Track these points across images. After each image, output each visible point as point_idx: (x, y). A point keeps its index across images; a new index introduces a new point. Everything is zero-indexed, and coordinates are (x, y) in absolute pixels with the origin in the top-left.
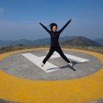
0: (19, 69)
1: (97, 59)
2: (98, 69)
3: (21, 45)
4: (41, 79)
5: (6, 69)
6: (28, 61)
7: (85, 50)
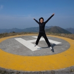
0: (13, 49)
1: (66, 42)
2: (67, 49)
3: (14, 32)
4: (29, 55)
5: (4, 49)
6: (19, 43)
7: (59, 36)
